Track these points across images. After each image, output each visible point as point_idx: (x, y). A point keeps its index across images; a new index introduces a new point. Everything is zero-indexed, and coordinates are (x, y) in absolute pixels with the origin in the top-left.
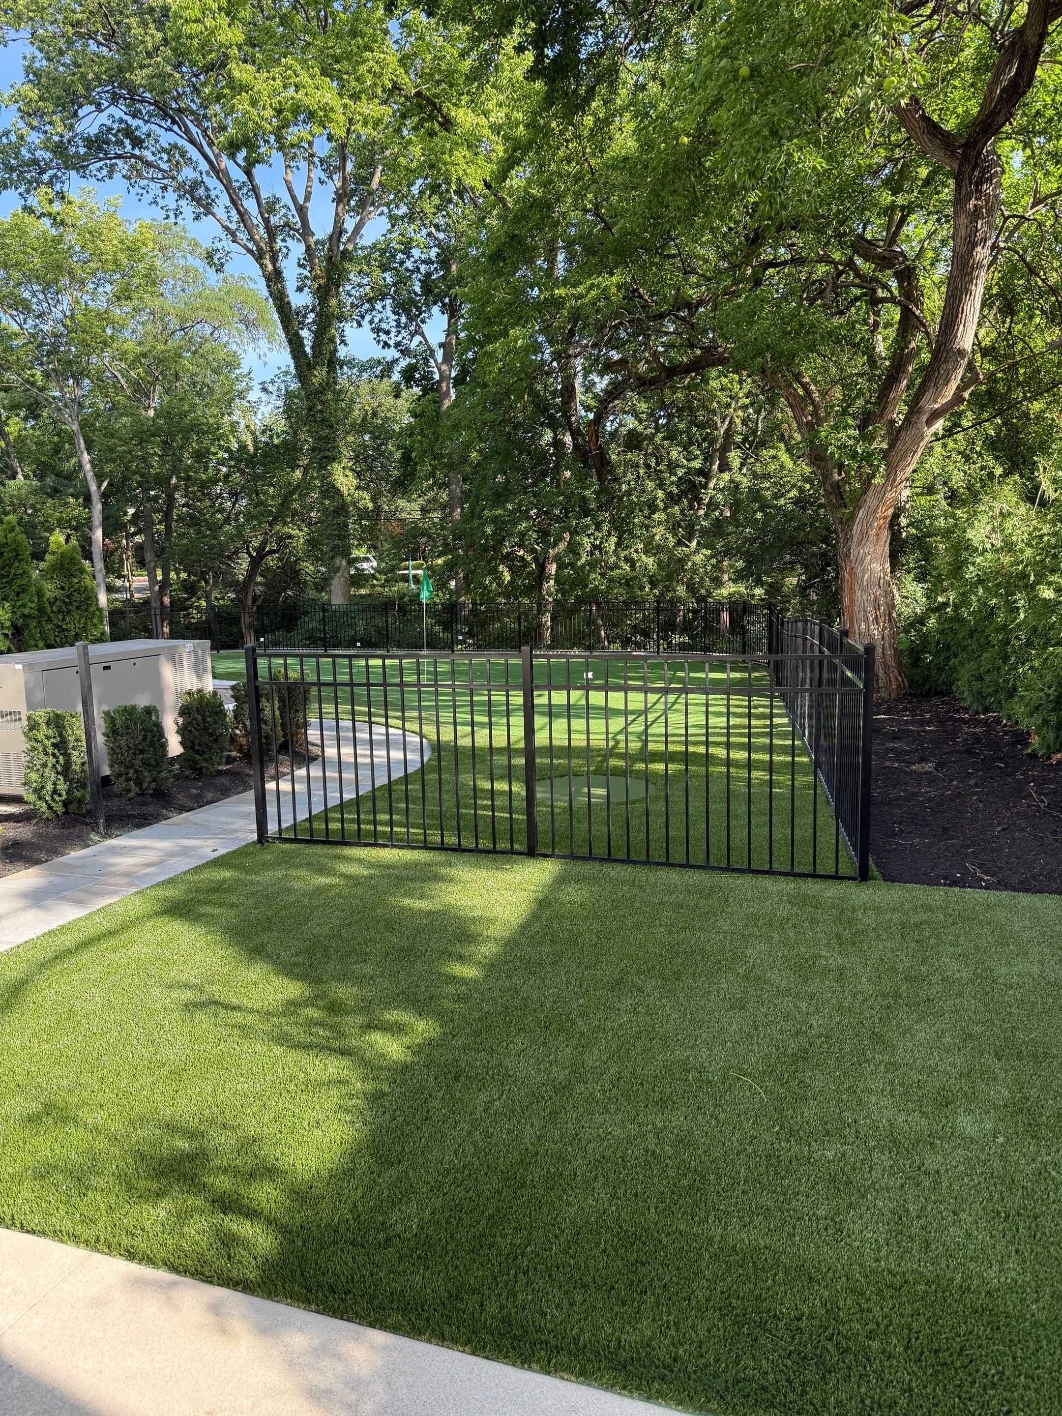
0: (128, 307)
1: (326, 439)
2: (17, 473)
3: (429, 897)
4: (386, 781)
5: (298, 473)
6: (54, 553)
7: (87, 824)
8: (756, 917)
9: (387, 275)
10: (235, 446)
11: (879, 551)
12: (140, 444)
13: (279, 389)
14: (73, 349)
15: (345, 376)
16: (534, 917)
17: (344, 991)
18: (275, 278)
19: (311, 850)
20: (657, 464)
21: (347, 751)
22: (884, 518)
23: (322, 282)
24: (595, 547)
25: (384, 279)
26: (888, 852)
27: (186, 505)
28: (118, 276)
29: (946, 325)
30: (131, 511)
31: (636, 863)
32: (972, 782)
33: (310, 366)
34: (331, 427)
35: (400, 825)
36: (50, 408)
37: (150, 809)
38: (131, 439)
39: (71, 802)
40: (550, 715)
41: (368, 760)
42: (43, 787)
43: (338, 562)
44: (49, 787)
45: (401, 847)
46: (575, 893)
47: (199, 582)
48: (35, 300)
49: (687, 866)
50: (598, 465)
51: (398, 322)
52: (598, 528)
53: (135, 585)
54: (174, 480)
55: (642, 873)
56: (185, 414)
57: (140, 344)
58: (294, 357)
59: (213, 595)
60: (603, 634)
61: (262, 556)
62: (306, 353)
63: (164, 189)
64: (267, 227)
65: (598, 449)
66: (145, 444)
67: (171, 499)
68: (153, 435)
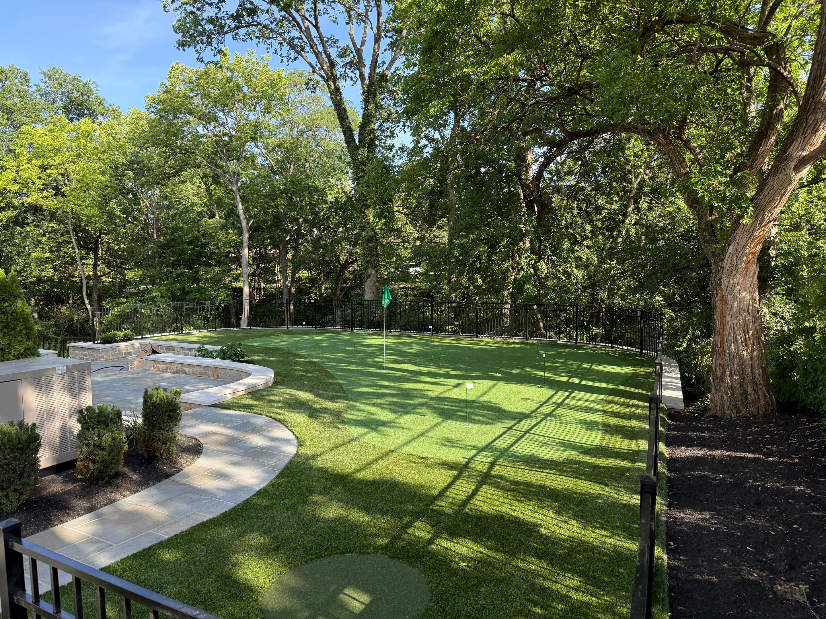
2: (215, 215)
11: (748, 282)
18: (336, 92)
20: (587, 207)
23: (366, 94)
33: (357, 148)
43: (369, 271)
50: (539, 208)
54: (301, 220)
56: (301, 181)
58: (347, 142)
59: (323, 287)
60: (542, 325)
61: (347, 264)
62: (354, 140)
63: (281, 44)
64: (329, 60)
65: (539, 197)
66: (276, 198)
67: (298, 231)
68: (281, 193)
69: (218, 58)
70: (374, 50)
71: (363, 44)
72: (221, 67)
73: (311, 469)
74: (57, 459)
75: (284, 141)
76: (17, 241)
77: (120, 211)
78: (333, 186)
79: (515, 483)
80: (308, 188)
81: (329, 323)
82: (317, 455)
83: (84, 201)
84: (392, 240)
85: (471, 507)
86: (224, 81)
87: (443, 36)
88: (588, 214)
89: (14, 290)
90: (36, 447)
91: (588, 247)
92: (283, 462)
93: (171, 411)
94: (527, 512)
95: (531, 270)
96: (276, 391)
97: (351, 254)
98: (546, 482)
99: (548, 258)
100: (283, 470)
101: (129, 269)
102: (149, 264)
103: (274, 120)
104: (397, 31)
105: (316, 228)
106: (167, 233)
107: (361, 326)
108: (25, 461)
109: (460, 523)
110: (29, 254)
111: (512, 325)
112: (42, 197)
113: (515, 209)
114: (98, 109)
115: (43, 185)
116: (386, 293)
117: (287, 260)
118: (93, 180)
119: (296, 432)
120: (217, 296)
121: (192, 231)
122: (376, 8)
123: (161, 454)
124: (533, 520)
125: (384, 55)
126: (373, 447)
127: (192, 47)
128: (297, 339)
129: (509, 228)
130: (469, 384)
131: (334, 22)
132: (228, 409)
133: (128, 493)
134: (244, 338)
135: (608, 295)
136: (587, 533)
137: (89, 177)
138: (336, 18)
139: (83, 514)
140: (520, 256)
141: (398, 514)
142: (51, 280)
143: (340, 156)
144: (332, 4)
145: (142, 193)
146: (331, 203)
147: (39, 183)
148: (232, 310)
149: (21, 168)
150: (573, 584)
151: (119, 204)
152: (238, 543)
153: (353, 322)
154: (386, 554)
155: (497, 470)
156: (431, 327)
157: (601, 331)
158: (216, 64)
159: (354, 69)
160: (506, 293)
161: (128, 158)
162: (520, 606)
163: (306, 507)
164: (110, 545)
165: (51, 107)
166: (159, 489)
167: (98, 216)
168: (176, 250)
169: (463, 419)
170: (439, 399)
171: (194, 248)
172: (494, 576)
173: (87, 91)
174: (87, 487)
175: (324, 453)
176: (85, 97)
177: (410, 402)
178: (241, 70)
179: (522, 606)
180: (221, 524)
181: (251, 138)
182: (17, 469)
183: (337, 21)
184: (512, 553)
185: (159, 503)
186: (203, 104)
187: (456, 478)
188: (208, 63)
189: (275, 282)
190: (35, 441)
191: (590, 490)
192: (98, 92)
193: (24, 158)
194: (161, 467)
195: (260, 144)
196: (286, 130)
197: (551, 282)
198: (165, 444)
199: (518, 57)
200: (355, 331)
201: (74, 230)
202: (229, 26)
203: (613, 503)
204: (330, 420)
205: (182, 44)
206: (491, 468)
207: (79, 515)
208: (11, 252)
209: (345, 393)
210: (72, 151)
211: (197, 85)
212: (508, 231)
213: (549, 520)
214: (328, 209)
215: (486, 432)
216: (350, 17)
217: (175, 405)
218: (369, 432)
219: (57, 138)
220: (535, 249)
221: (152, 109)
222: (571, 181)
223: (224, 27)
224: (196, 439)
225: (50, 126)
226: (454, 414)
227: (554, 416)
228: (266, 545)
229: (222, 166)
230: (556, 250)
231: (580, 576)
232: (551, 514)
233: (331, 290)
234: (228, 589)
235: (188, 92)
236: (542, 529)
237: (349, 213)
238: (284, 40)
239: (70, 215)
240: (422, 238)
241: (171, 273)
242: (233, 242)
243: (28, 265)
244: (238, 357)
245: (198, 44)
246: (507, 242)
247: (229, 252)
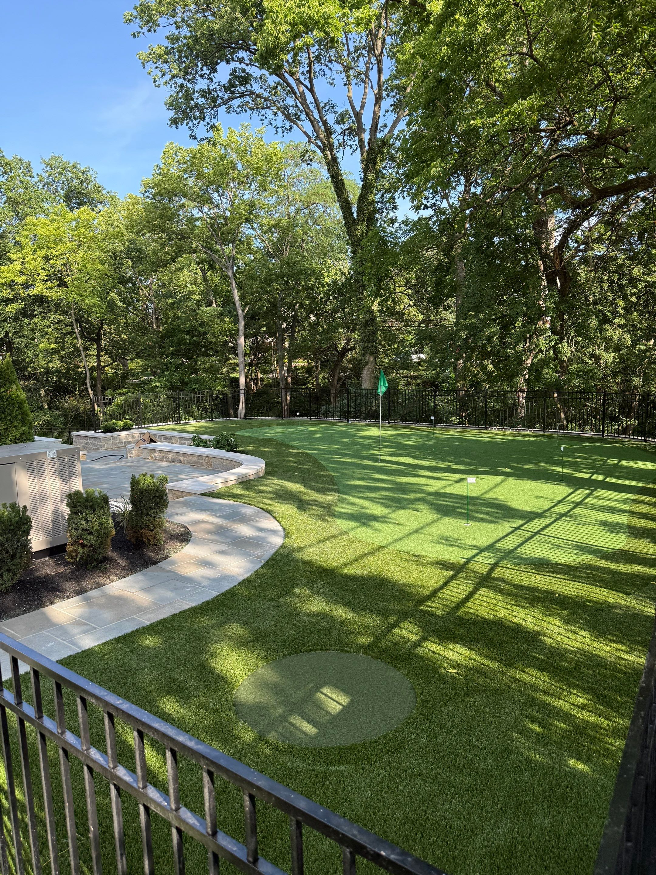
18: (333, 163)
33: (355, 222)
54: (297, 305)
58: (345, 217)
59: (321, 376)
60: (562, 415)
61: (345, 350)
62: (352, 214)
63: (275, 114)
64: (325, 127)
65: (562, 268)
66: (272, 283)
67: (295, 317)
68: (277, 277)
69: (211, 134)
70: (374, 112)
71: (362, 107)
72: (214, 144)
73: (295, 561)
74: (51, 543)
75: (280, 221)
76: (26, 332)
77: (121, 301)
78: (331, 267)
79: (519, 587)
80: (305, 270)
81: (326, 414)
82: (304, 548)
83: (85, 291)
84: (394, 324)
85: (466, 610)
86: (218, 159)
87: (447, 85)
88: (621, 288)
89: (9, 376)
90: (26, 529)
91: (620, 326)
92: (269, 553)
93: (158, 497)
94: (530, 619)
95: (551, 352)
96: (266, 481)
97: (348, 340)
98: (555, 588)
99: (572, 339)
100: (268, 561)
101: (130, 359)
102: (149, 355)
103: (270, 199)
104: (400, 89)
105: (313, 313)
106: (166, 323)
107: (358, 418)
108: (17, 542)
109: (452, 626)
110: (37, 345)
111: (527, 416)
112: (46, 288)
113: (534, 283)
114: (96, 197)
115: (47, 276)
116: (382, 380)
117: (284, 349)
118: (93, 269)
119: (283, 523)
120: (215, 387)
121: (190, 320)
122: (376, 65)
123: (149, 541)
124: (537, 628)
125: (386, 117)
126: (362, 542)
127: (184, 124)
128: (291, 429)
129: (525, 305)
130: (471, 479)
131: (331, 84)
132: (218, 498)
133: (115, 578)
134: (238, 429)
135: (643, 382)
136: (599, 645)
137: (89, 266)
138: (333, 80)
139: (72, 597)
140: (538, 336)
141: (384, 613)
142: (58, 371)
143: (340, 235)
144: (329, 64)
145: (141, 281)
146: (329, 285)
147: (43, 274)
148: (230, 401)
149: (27, 259)
150: (579, 702)
151: (119, 294)
152: (217, 633)
153: (348, 412)
154: (368, 654)
155: (498, 573)
156: (432, 418)
157: (632, 422)
158: (209, 141)
159: (354, 136)
160: (521, 380)
161: (126, 246)
162: (515, 721)
163: (288, 599)
164: (95, 628)
165: (53, 196)
166: (145, 575)
167: (99, 306)
168: (175, 340)
169: (463, 516)
170: (438, 495)
171: (192, 338)
172: (486, 686)
173: (85, 179)
174: (77, 571)
175: (310, 545)
176: (85, 184)
177: (406, 496)
178: (235, 146)
179: (517, 721)
180: (202, 613)
181: (246, 219)
182: (10, 550)
183: (335, 83)
184: (510, 663)
185: (144, 590)
186: (198, 185)
187: (451, 579)
188: (201, 140)
189: (272, 372)
190: (26, 524)
191: (606, 599)
192: (96, 179)
193: (28, 250)
194: (148, 553)
195: (255, 225)
196: (282, 209)
197: (574, 367)
198: (153, 530)
199: (536, 102)
200: (350, 422)
201: (77, 321)
202: (222, 98)
203: (634, 614)
204: (319, 513)
205: (175, 122)
206: (492, 570)
207: (68, 598)
208: (21, 344)
209: (337, 485)
210: (74, 241)
211: (191, 165)
212: (525, 308)
213: (556, 629)
214: (326, 293)
215: (488, 532)
216: (348, 76)
217: (161, 491)
218: (359, 527)
219: (59, 228)
220: (557, 328)
221: (147, 194)
222: (600, 250)
223: (217, 100)
224: (185, 527)
225: (52, 216)
226: (454, 511)
227: (571, 517)
228: (244, 636)
229: (218, 251)
230: (582, 329)
231: (588, 693)
232: (558, 623)
233: (328, 379)
234: (203, 680)
235: (182, 173)
236: (546, 639)
237: (347, 296)
238: (278, 108)
239: (73, 306)
240: (427, 321)
241: (171, 363)
242: (230, 330)
243: (36, 356)
244: (231, 447)
245: (191, 120)
246: (523, 321)
247: (226, 342)
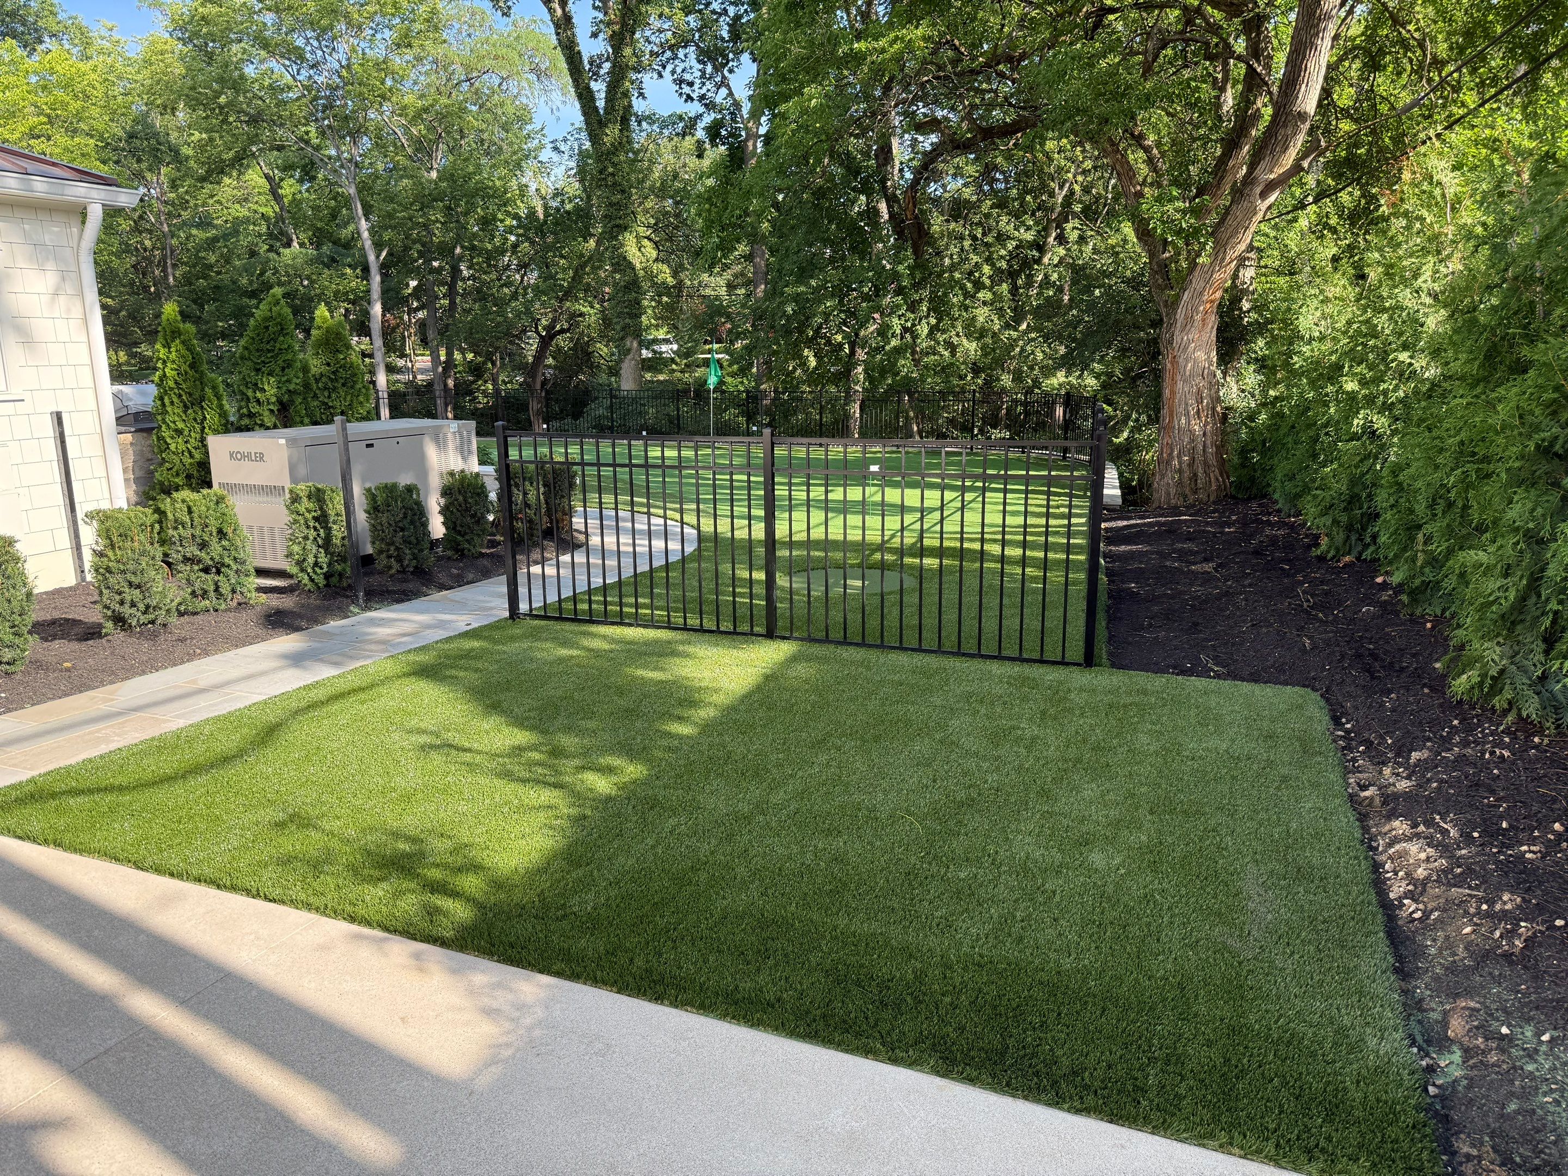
0: (409, 55)
1: (617, 206)
2: (292, 240)
3: (662, 669)
4: (647, 568)
5: (592, 243)
6: (319, 328)
7: (347, 597)
8: (970, 695)
9: (691, 18)
10: (523, 212)
11: (1205, 339)
12: (421, 209)
13: (572, 149)
14: (350, 103)
15: (644, 134)
16: (758, 688)
17: (568, 741)
18: (564, 24)
19: (558, 626)
20: (984, 234)
21: (610, 540)
22: (1212, 301)
23: (616, 28)
24: (905, 330)
25: (688, 23)
26: (1130, 644)
27: (473, 278)
28: (398, 20)
29: (1287, 84)
30: (413, 283)
31: (870, 646)
32: (1247, 582)
33: (602, 124)
34: (623, 192)
35: (645, 606)
36: (326, 169)
37: (411, 586)
38: (412, 204)
39: (332, 575)
40: (827, 510)
41: (631, 549)
42: (304, 560)
43: (628, 343)
44: (311, 560)
45: (645, 626)
46: (803, 670)
47: (484, 363)
48: (309, 48)
49: (920, 650)
50: (915, 236)
51: (703, 72)
52: (913, 307)
53: (417, 365)
54: (458, 250)
55: (873, 655)
56: (468, 177)
57: (422, 97)
58: (585, 114)
60: (915, 427)
61: (553, 333)
62: (596, 109)
65: (915, 218)
66: (427, 209)
68: (434, 200)
80: (482, 190)
88: (986, 247)
91: (985, 303)
97: (557, 315)
121: (254, 272)
242: (353, 291)
